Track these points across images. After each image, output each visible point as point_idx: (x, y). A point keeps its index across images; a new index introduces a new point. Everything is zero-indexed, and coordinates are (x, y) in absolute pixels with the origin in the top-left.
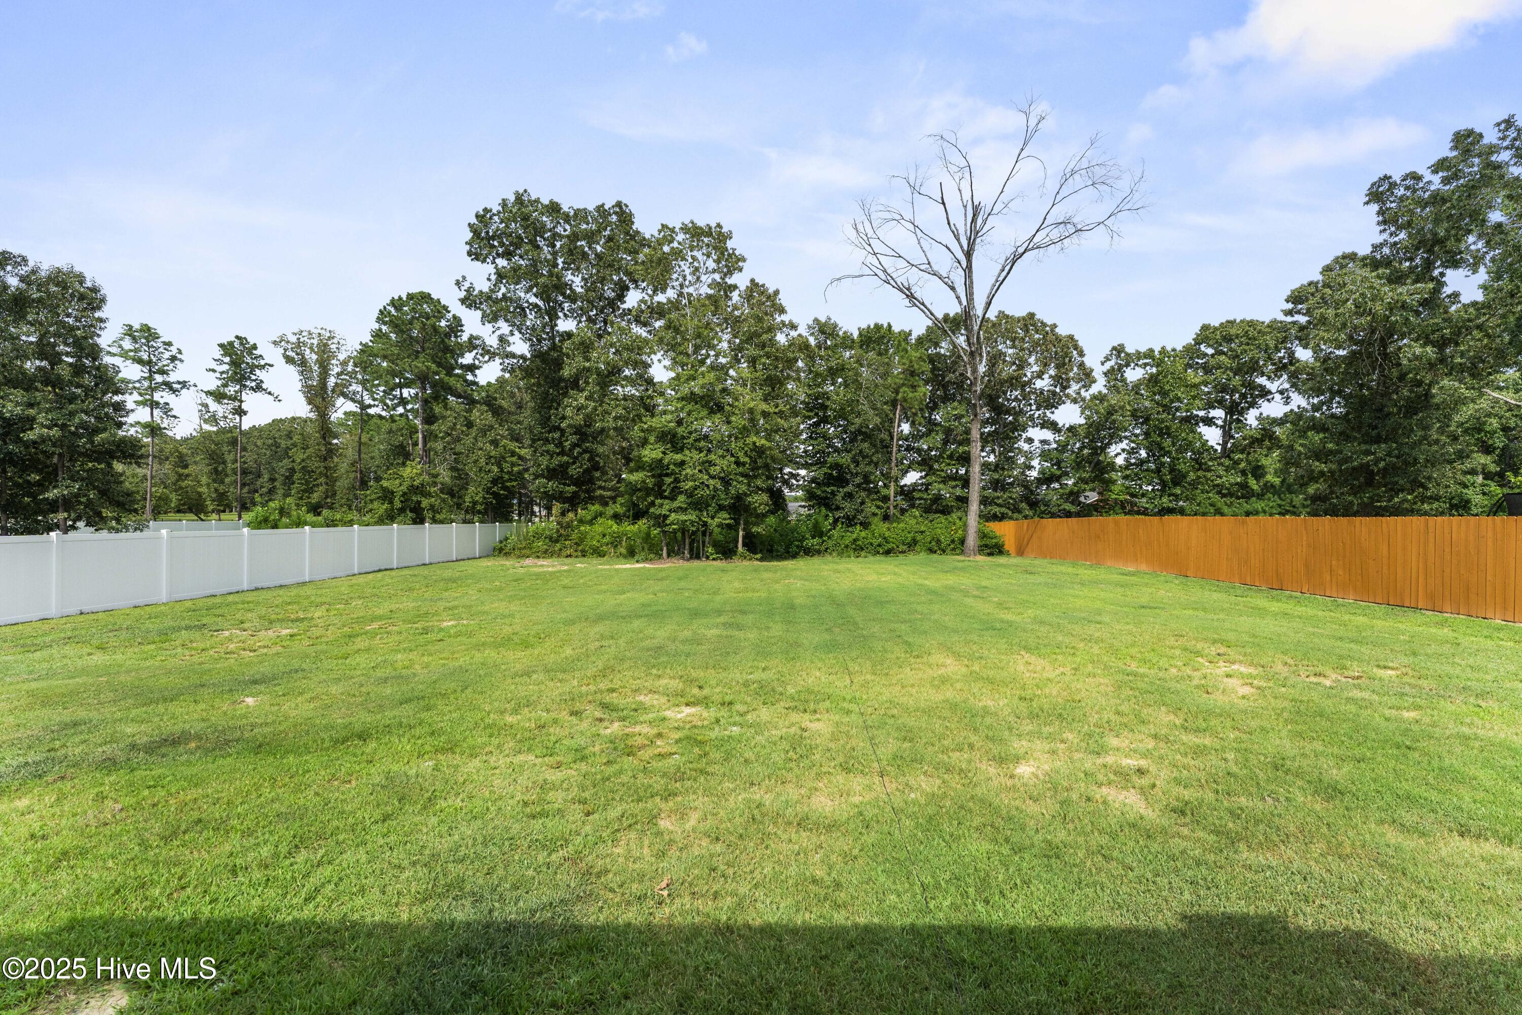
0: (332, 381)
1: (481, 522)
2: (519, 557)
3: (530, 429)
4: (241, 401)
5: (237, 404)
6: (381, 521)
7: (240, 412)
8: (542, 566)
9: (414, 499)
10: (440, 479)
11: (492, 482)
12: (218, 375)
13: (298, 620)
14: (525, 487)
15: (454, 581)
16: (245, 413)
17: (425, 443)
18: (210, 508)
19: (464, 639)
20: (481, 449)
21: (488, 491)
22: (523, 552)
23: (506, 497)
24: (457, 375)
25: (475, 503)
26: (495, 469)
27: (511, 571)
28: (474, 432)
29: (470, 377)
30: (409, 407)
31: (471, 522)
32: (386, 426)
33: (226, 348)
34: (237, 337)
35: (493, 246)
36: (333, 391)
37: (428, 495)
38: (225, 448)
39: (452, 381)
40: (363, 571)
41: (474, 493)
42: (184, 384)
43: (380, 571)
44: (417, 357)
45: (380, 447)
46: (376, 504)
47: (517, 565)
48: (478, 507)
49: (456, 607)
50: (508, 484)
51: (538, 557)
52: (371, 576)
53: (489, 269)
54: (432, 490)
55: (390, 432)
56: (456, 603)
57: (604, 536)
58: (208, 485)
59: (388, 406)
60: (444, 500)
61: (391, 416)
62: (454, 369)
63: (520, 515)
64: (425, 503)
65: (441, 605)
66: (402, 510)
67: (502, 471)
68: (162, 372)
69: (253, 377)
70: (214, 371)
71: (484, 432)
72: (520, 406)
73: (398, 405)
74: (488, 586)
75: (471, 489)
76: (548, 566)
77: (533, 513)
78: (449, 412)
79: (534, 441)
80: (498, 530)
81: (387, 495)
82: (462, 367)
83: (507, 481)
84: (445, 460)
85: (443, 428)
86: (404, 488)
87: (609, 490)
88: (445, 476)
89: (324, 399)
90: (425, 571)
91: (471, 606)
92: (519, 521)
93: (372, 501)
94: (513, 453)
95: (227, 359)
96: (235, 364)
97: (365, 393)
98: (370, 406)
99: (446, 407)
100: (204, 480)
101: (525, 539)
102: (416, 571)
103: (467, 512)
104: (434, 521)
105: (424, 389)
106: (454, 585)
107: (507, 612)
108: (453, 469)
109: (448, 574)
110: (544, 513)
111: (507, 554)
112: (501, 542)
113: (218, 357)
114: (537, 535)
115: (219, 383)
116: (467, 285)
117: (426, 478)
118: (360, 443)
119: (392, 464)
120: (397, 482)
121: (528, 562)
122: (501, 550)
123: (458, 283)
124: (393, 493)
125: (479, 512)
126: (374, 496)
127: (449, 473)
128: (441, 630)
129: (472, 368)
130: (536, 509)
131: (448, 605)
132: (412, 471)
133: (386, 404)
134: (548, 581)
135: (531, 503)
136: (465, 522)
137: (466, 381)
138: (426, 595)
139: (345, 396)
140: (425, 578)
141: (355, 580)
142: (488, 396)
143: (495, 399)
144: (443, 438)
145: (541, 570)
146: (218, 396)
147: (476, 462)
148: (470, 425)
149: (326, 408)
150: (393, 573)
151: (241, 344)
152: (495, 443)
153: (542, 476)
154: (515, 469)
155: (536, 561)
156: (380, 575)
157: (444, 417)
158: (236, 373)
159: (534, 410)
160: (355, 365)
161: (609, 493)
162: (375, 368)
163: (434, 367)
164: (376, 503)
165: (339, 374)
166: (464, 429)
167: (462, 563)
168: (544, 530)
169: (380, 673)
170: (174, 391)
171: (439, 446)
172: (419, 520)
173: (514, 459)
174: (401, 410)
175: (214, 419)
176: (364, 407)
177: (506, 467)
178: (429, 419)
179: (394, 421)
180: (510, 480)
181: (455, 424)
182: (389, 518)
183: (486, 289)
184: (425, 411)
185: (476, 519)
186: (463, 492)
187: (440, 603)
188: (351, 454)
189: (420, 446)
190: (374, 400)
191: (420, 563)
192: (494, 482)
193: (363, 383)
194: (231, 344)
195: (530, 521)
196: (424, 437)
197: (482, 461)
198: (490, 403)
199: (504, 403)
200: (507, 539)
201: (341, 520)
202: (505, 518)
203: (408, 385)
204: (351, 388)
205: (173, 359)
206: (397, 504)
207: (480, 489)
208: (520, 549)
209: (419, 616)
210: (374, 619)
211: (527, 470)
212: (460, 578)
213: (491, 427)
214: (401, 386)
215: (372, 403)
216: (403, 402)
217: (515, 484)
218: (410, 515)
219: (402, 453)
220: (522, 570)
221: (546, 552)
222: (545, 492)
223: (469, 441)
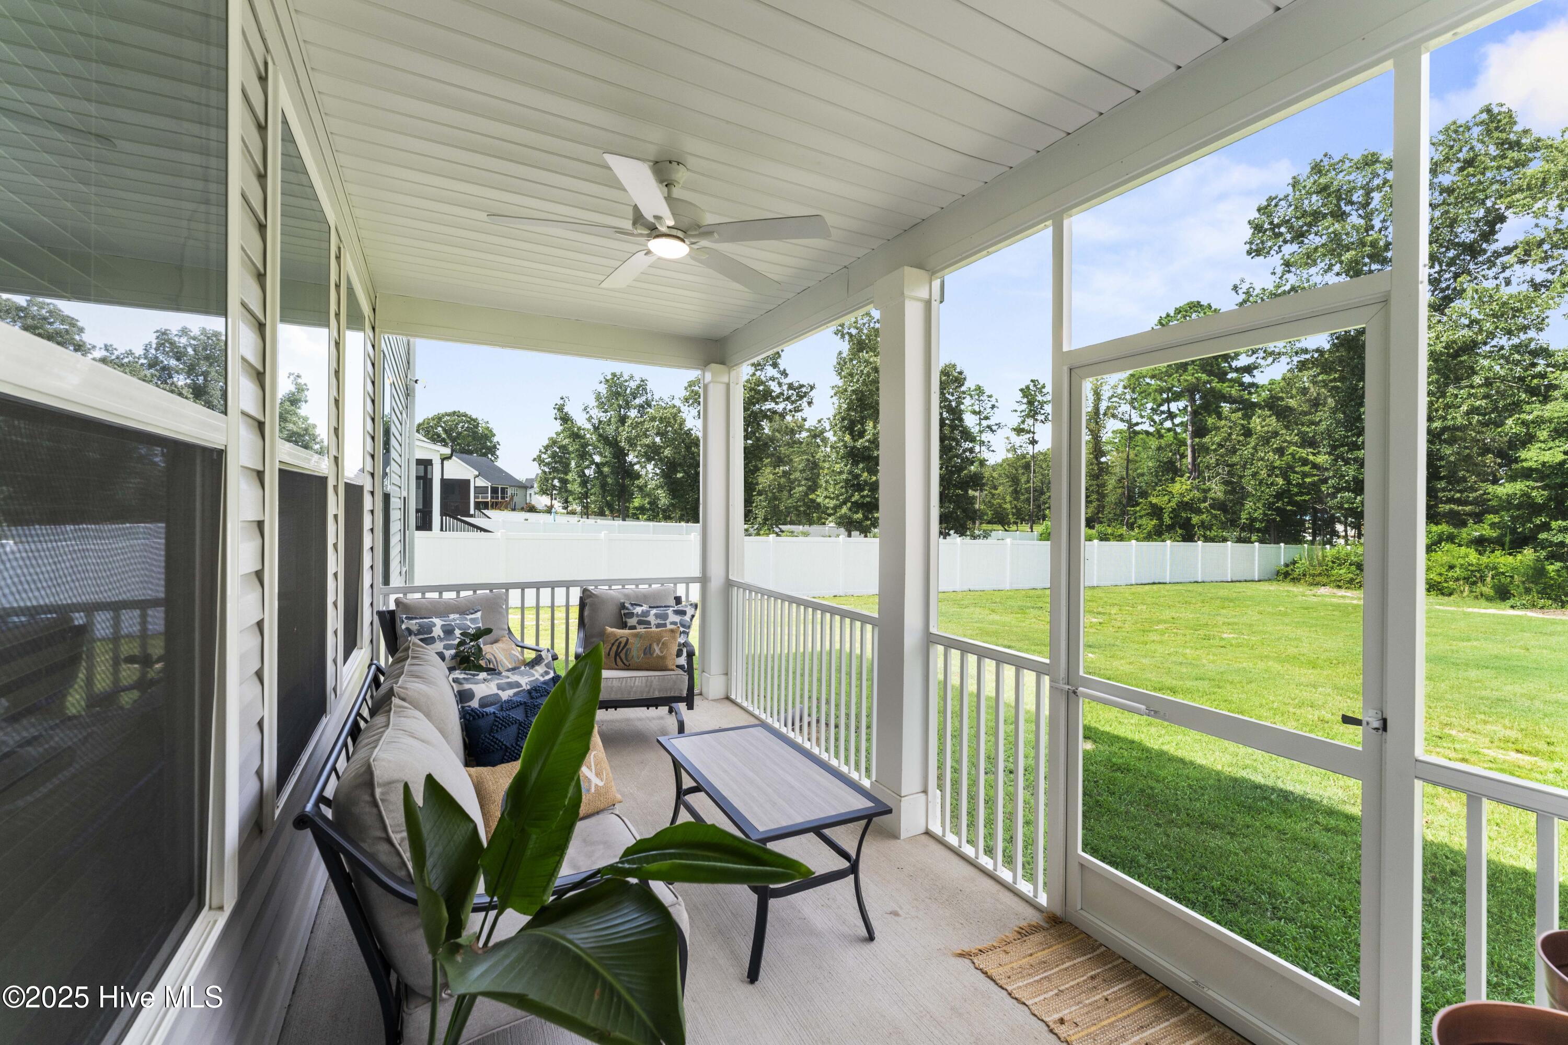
0: (1103, 406)
1: (1262, 541)
2: (1311, 584)
3: (1329, 433)
4: (1034, 433)
5: (1031, 435)
6: (1149, 537)
7: (1033, 442)
8: (1343, 597)
9: (1184, 515)
10: (1211, 495)
11: (1275, 497)
12: (1018, 414)
13: (1099, 613)
14: (1321, 501)
15: (1231, 601)
16: (1037, 442)
17: (1194, 459)
18: (1012, 521)
19: (1246, 649)
20: (1262, 459)
21: (1270, 506)
22: (1318, 579)
23: (1295, 513)
24: (1231, 380)
25: (1253, 520)
26: (1280, 481)
27: (1300, 598)
28: (1253, 441)
29: (1247, 379)
30: (1177, 421)
31: (1248, 541)
32: (1154, 443)
33: (1025, 392)
34: (1032, 381)
35: (1281, 234)
36: (1105, 414)
37: (1199, 511)
38: (1021, 471)
39: (1225, 388)
40: (1139, 582)
41: (1251, 509)
42: (998, 425)
43: (1154, 583)
44: (1185, 370)
45: (1148, 464)
46: (1144, 521)
47: (1308, 592)
48: (1257, 525)
49: (1236, 624)
50: (1298, 498)
51: (1339, 587)
52: (1147, 587)
53: (1275, 261)
54: (1203, 505)
55: (1159, 448)
56: (1236, 620)
57: (1452, 567)
58: (1010, 502)
59: (1155, 422)
60: (1215, 517)
61: (1158, 431)
62: (1226, 374)
63: (1314, 535)
64: (1195, 519)
65: (1220, 620)
66: (1171, 528)
67: (1289, 483)
68: (987, 418)
69: (1042, 412)
70: (1016, 411)
71: (1266, 440)
72: (1316, 404)
73: (1166, 419)
74: (1270, 610)
75: (1249, 505)
76: (1352, 598)
77: (1335, 533)
78: (1223, 422)
79: (1334, 448)
80: (1282, 553)
81: (1156, 511)
82: (1237, 370)
83: (1297, 494)
84: (1218, 474)
85: (1217, 439)
86: (1173, 504)
87: (1471, 504)
88: (1217, 490)
89: (1097, 423)
90: (1199, 588)
91: (1251, 625)
92: (1312, 542)
93: (1141, 517)
94: (1305, 462)
95: (1025, 400)
96: (1030, 403)
97: (1133, 411)
98: (1137, 424)
99: (1220, 417)
100: (1008, 498)
101: (1320, 565)
102: (1190, 587)
103: (1243, 529)
104: (1207, 539)
105: (1193, 400)
106: (1232, 604)
107: (1292, 635)
108: (1226, 483)
109: (1223, 593)
110: (1351, 532)
111: (1295, 580)
112: (1287, 565)
113: (1019, 399)
114: (1339, 561)
115: (1020, 420)
116: (1244, 287)
117: (1196, 494)
118: (1128, 460)
119: (1160, 481)
120: (1166, 498)
121: (1322, 590)
122: (1286, 575)
123: (1235, 288)
124: (1162, 509)
125: (1258, 530)
126: (1143, 513)
127: (1222, 488)
128: (1222, 639)
129: (1249, 369)
130: (1340, 528)
131: (1226, 620)
132: (1181, 487)
133: (1153, 420)
134: (1349, 614)
135: (1333, 520)
136: (1240, 540)
137: (1242, 384)
138: (1203, 610)
139: (1114, 416)
140: (1200, 594)
141: (1134, 589)
142: (1272, 397)
143: (1282, 399)
144: (1215, 450)
145: (1342, 601)
146: (1019, 431)
147: (1254, 475)
148: (1248, 433)
149: (1099, 431)
150: (1168, 587)
151: (1035, 385)
152: (1280, 451)
153: (1347, 489)
154: (1308, 480)
155: (1336, 590)
156: (1155, 587)
157: (1217, 429)
158: (1031, 410)
159: (1334, 411)
160: (1125, 388)
161: (1468, 508)
162: (1144, 388)
163: (1204, 377)
164: (1144, 519)
165: (1110, 398)
166: (1241, 438)
167: (1238, 584)
168: (1348, 555)
169: (1174, 659)
170: (993, 431)
171: (1211, 459)
172: (1189, 537)
173: (1307, 469)
174: (1168, 424)
175: (1014, 449)
176: (1131, 425)
177: (1295, 478)
178: (1200, 431)
179: (1161, 436)
180: (1301, 494)
181: (1230, 434)
182: (1157, 534)
183: (1270, 287)
184: (1193, 424)
185: (1254, 538)
186: (1238, 507)
187: (1219, 618)
188: (1119, 470)
189: (1190, 459)
190: (1142, 417)
191: (1193, 580)
192: (1279, 496)
193: (1132, 402)
194: (1028, 387)
195: (1330, 542)
196: (1193, 451)
197: (1263, 473)
198: (1274, 405)
199: (1292, 403)
200: (1294, 563)
201: (1112, 534)
202: (1295, 539)
203: (1177, 397)
204: (1120, 410)
205: (993, 407)
206: (1167, 520)
207: (1259, 505)
208: (1313, 575)
209: (1200, 625)
210: (1159, 622)
211: (1325, 481)
212: (1237, 599)
213: (1276, 434)
214: (1168, 401)
215: (1140, 420)
216: (1171, 416)
217: (1307, 498)
218: (1180, 531)
219: (1170, 469)
220: (1315, 599)
221: (1351, 581)
222: (1349, 509)
223: (1247, 452)
